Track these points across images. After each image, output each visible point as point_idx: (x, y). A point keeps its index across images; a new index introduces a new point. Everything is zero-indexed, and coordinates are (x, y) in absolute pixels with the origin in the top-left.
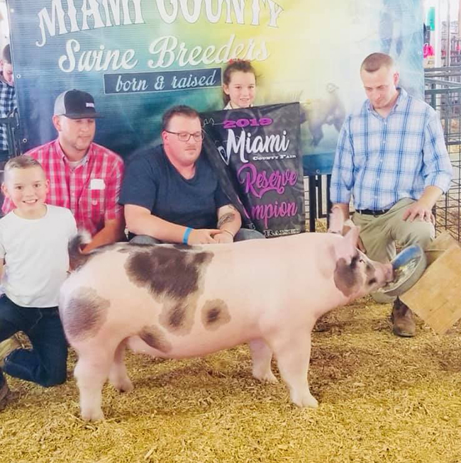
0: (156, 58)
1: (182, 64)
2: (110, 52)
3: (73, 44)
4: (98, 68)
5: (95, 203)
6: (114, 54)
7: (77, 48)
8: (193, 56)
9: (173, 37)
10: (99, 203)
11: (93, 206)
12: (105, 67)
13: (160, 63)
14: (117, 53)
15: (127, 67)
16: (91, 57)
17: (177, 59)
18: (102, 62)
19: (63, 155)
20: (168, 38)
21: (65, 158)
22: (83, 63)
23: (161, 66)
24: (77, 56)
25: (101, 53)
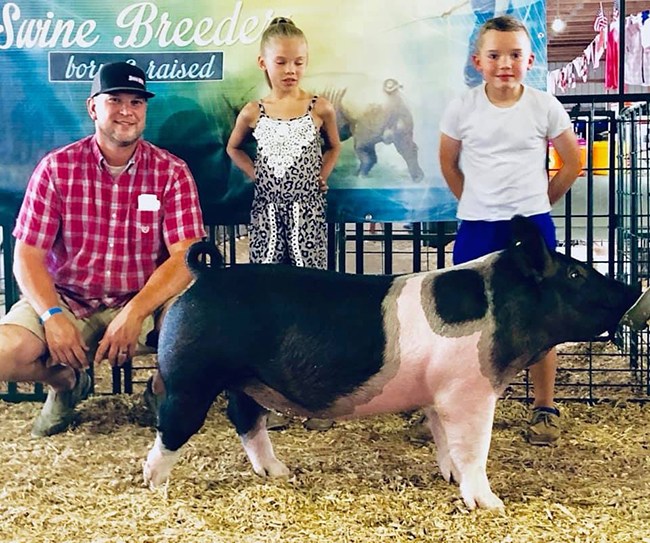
0: (125, 34)
1: (163, 43)
2: (60, 22)
3: (12, 10)
4: (43, 44)
5: (145, 230)
6: (66, 24)
7: (17, 16)
8: (180, 33)
9: (152, 5)
10: (151, 230)
11: (142, 233)
12: (52, 43)
13: (131, 41)
14: (71, 24)
15: (84, 44)
16: (35, 29)
17: (156, 36)
18: (49, 36)
19: (101, 158)
20: (145, 4)
21: (105, 162)
22: (23, 37)
23: (134, 46)
24: (16, 26)
25: (48, 22)
